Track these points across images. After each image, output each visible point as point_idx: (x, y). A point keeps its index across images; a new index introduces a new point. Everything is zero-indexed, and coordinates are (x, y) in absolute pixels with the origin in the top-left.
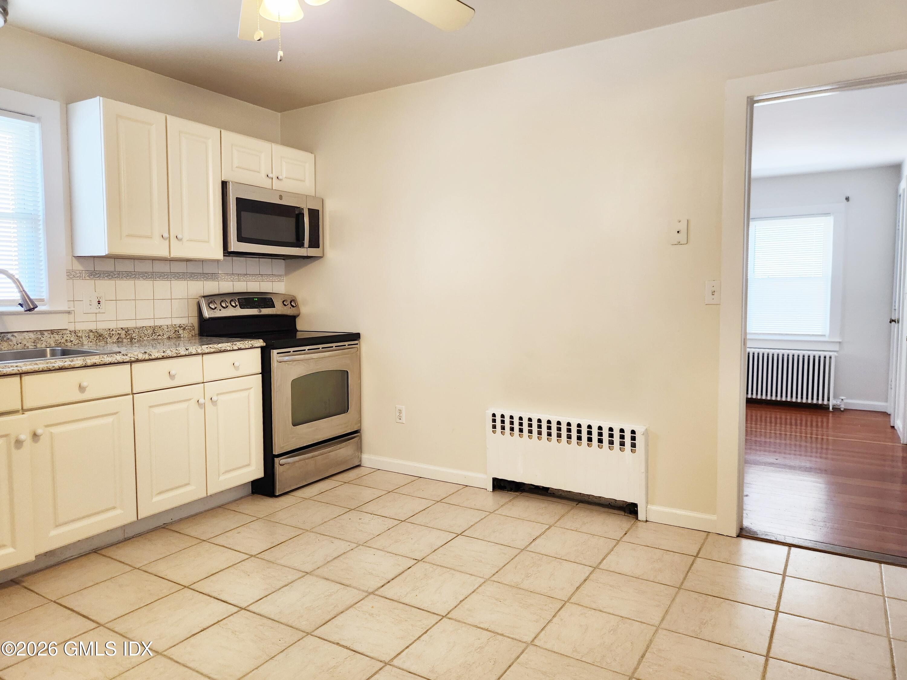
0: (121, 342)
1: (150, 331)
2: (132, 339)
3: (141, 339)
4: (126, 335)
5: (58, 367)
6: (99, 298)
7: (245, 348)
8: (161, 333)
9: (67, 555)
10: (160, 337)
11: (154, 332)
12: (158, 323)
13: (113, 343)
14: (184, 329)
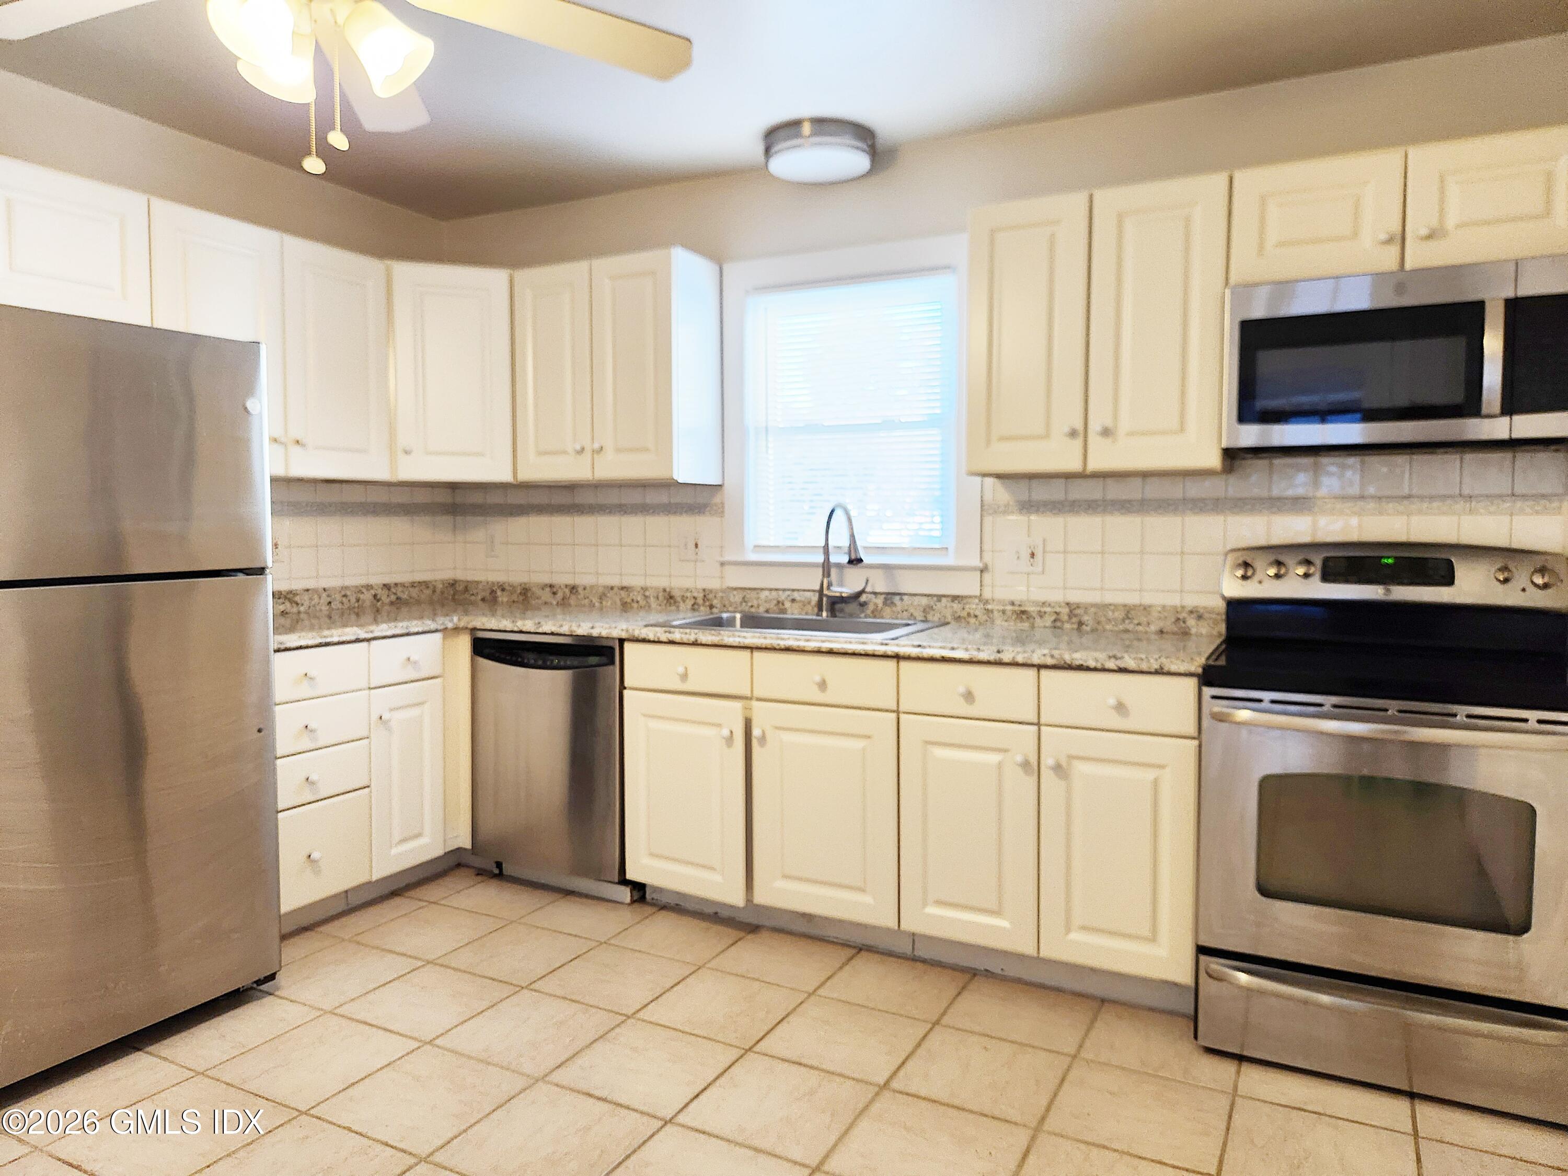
0: (1059, 628)
1: (1119, 615)
2: (1081, 624)
3: (1100, 627)
4: (1069, 616)
5: (783, 647)
6: (1032, 547)
7: (1136, 669)
8: (1144, 620)
9: (831, 933)
10: (1140, 628)
11: (1127, 617)
12: (1147, 599)
13: (1045, 627)
14: (1200, 617)
